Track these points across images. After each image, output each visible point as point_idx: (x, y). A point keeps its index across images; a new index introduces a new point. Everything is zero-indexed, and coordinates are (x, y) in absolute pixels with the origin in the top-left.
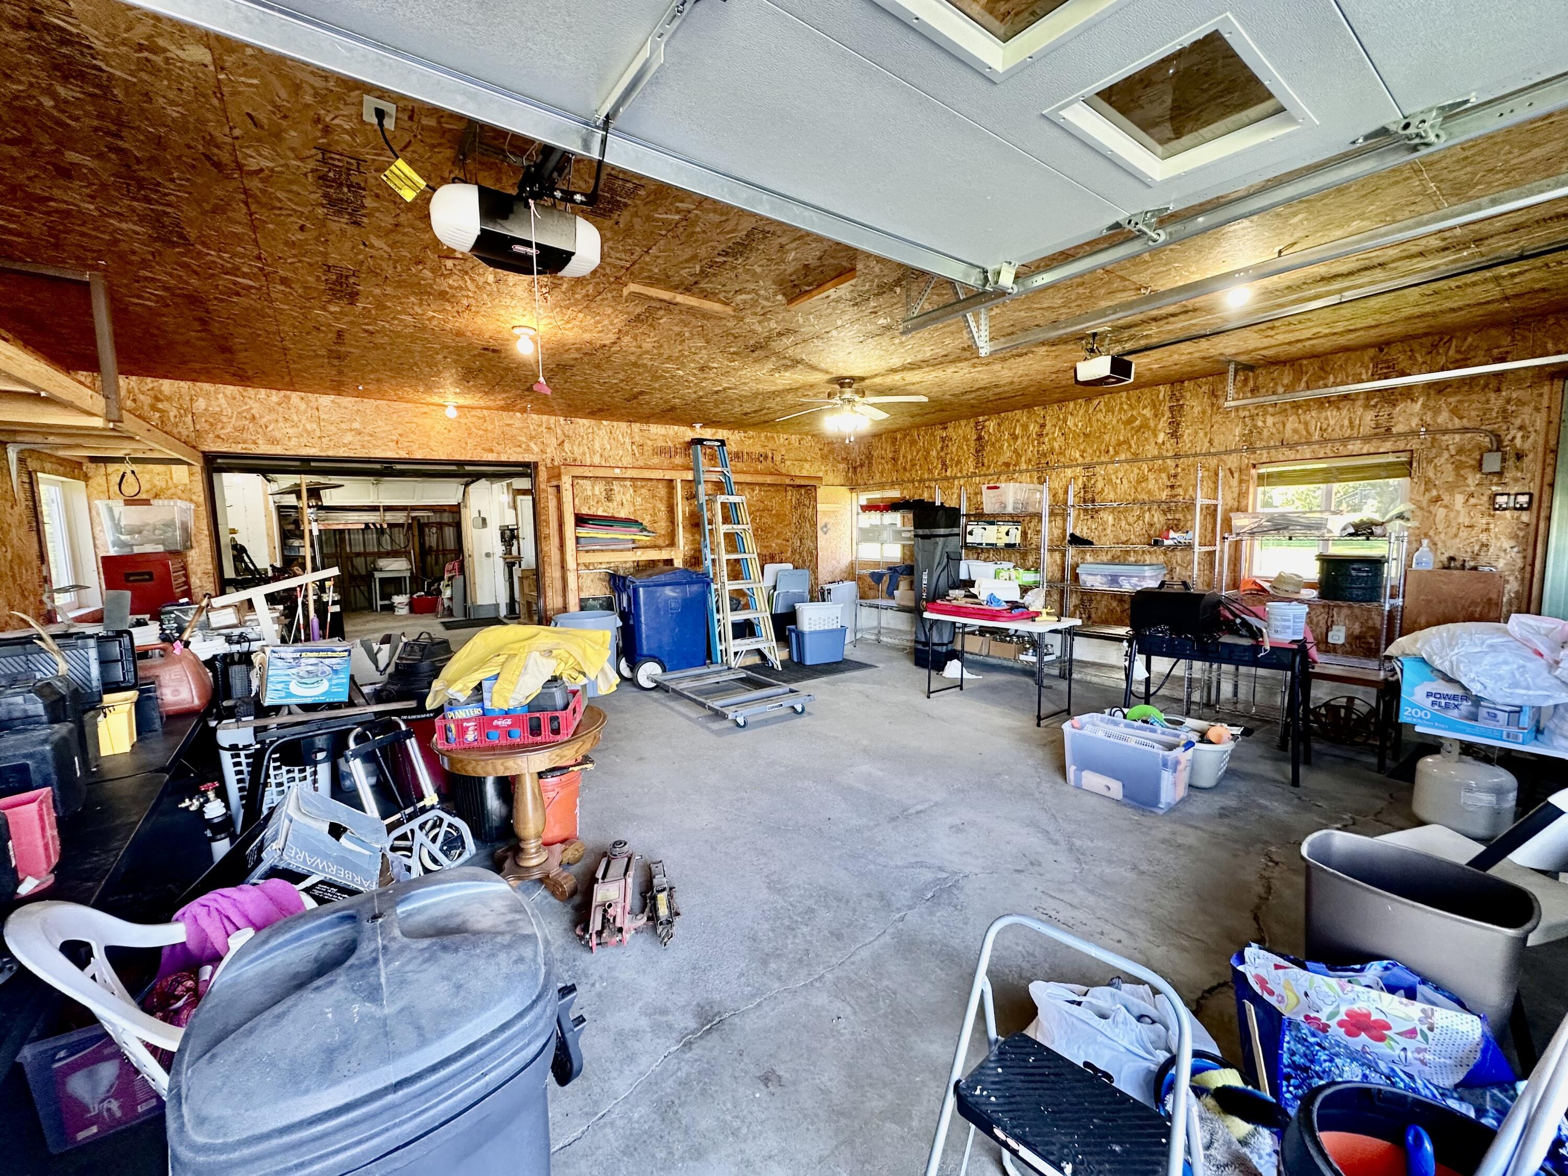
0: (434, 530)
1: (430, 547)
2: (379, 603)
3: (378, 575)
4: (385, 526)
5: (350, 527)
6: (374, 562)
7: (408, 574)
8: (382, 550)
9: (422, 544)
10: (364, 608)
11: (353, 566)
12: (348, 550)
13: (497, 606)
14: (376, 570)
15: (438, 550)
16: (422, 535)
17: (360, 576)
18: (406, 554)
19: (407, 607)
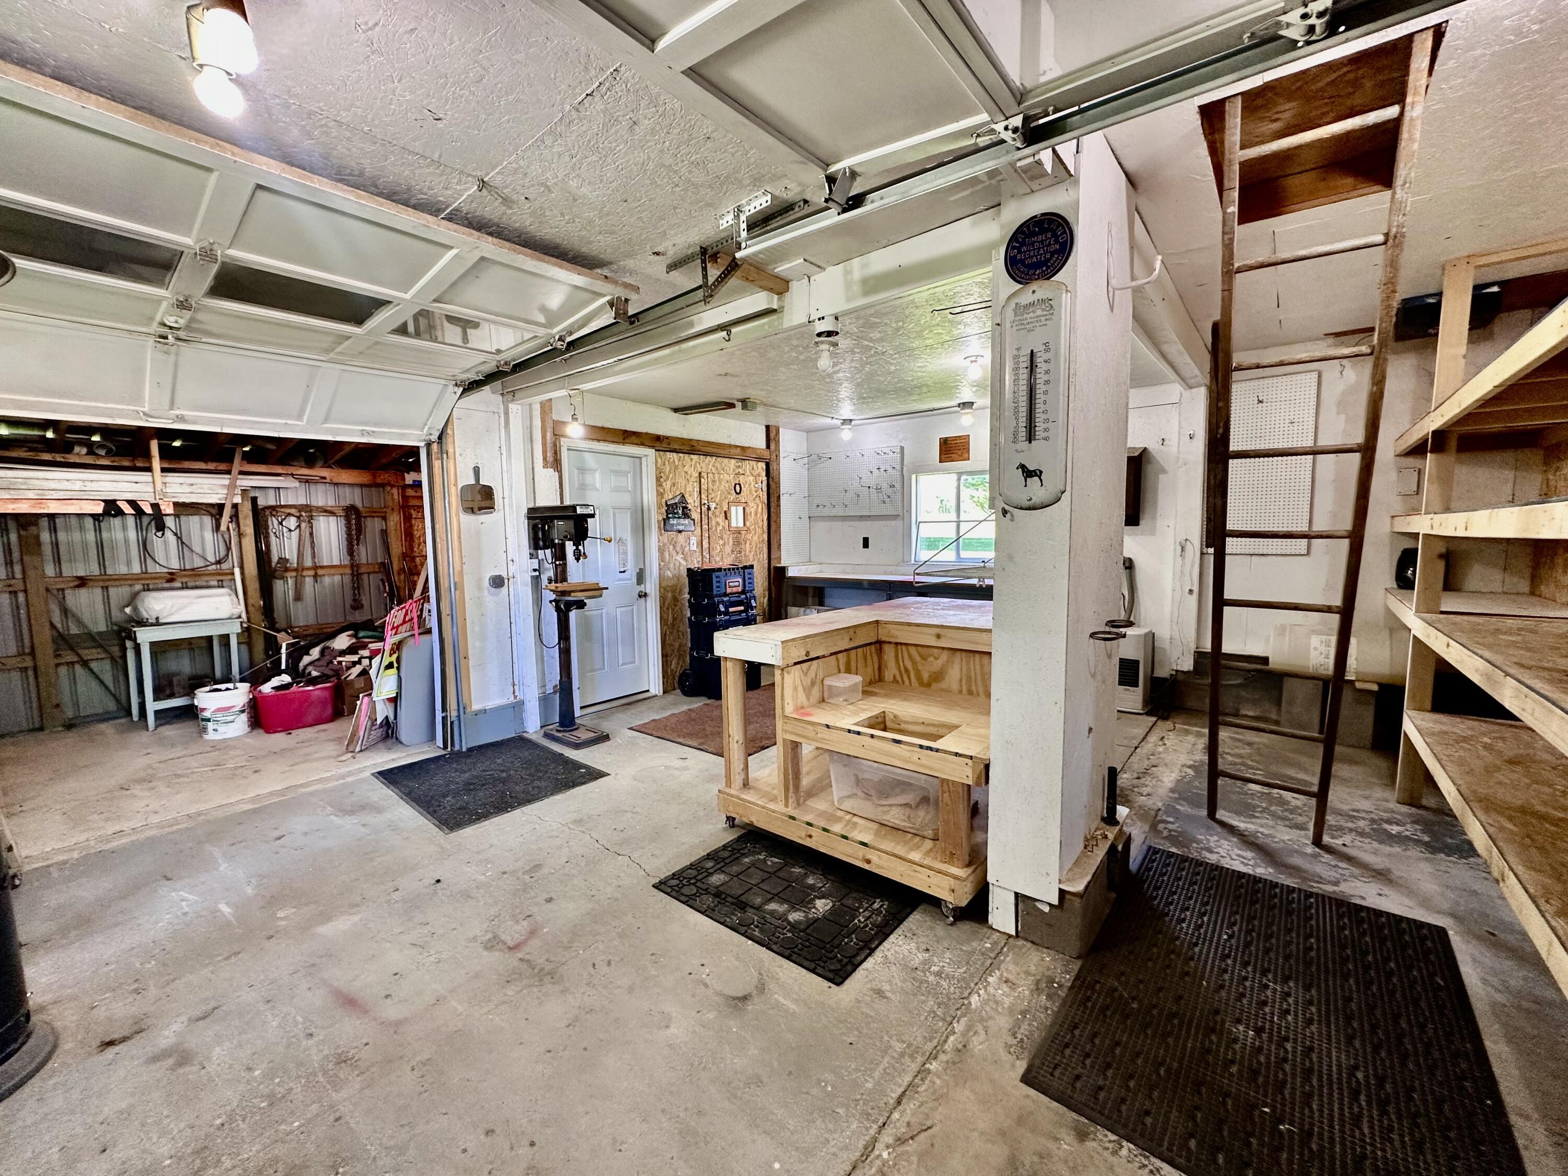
0: (292, 522)
1: (283, 561)
2: (152, 706)
3: (145, 636)
4: (167, 509)
5: (53, 508)
6: (133, 600)
7: (234, 629)
8: (152, 568)
9: (263, 557)
10: (104, 717)
11: (65, 611)
12: (50, 570)
13: (518, 707)
14: (142, 623)
15: (300, 569)
16: (261, 531)
17: (94, 639)
18: (222, 579)
19: (244, 717)
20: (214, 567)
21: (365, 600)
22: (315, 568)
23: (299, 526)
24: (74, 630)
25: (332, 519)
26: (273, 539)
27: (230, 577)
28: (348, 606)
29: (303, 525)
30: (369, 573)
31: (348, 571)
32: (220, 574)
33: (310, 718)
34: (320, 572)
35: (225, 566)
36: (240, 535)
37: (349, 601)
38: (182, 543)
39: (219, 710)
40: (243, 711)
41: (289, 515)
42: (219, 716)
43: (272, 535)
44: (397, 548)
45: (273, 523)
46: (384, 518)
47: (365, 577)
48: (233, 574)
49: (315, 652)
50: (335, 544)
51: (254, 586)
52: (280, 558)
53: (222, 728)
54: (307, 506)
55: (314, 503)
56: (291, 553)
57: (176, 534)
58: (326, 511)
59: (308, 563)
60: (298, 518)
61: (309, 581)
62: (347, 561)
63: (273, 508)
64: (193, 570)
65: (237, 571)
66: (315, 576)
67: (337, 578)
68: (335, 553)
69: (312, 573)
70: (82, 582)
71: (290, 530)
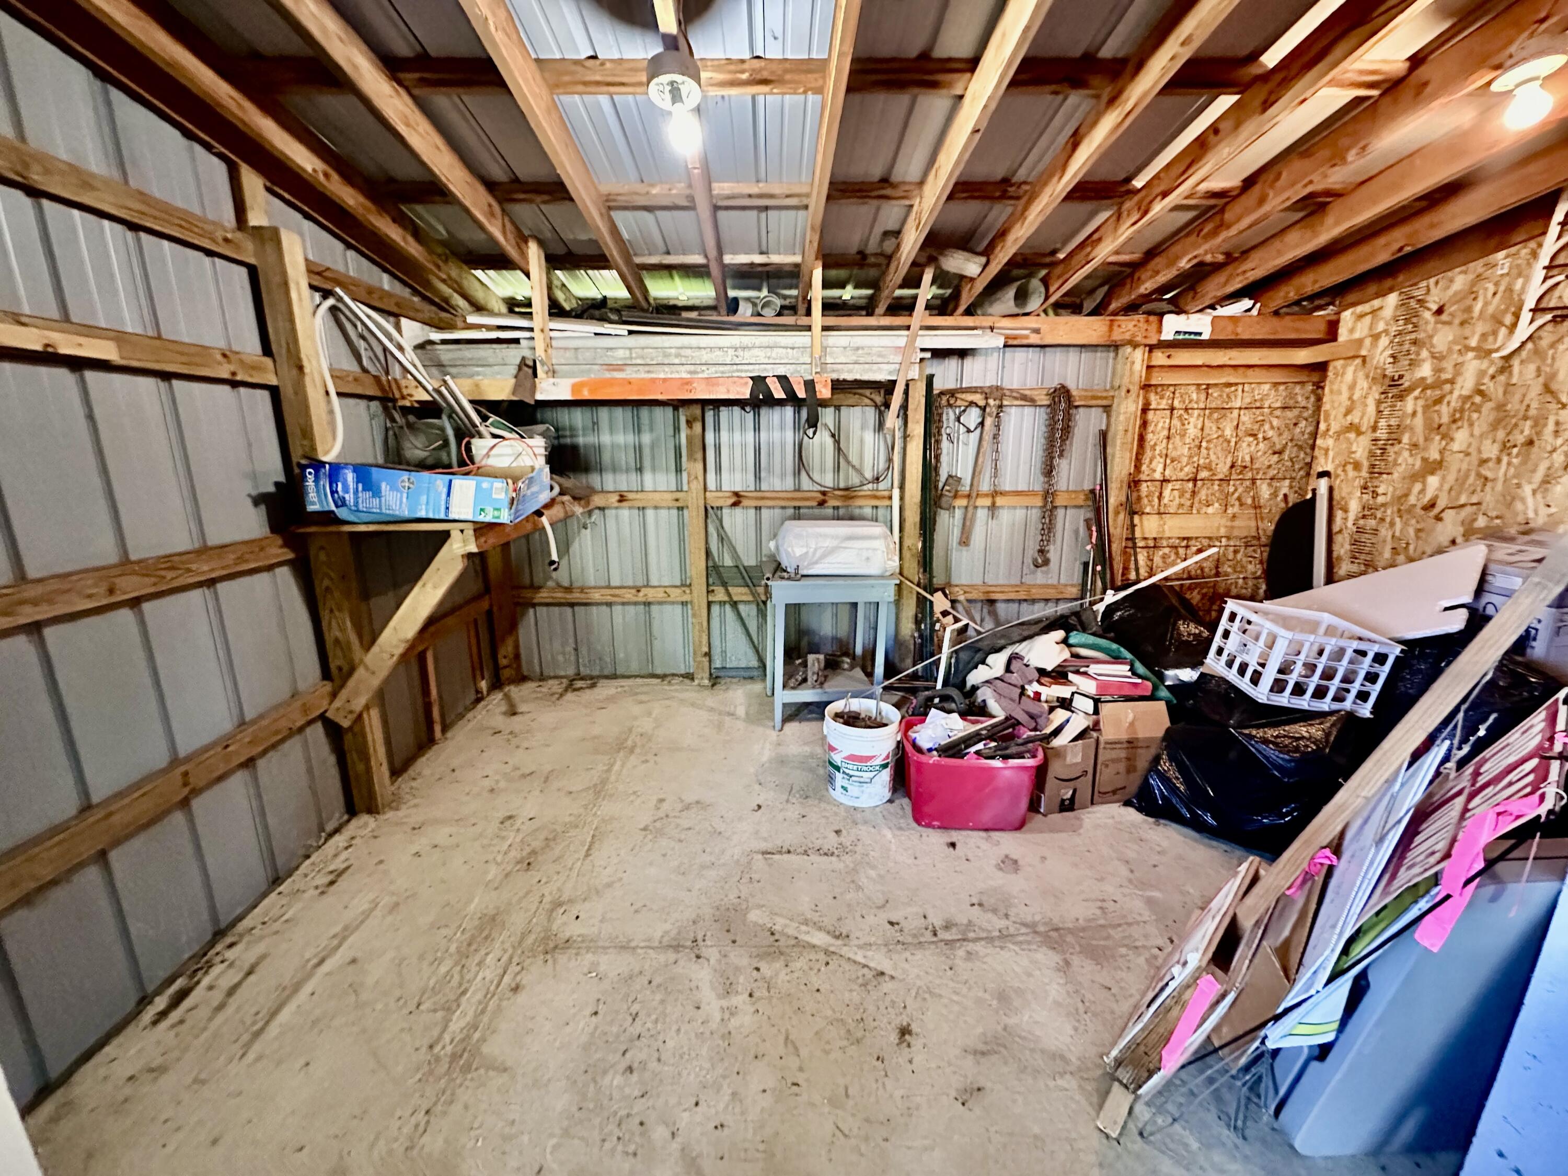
0: (973, 417)
1: (953, 480)
2: (780, 696)
4: (824, 392)
5: (700, 390)
8: (805, 483)
9: (930, 469)
10: (745, 675)
11: (722, 536)
12: (711, 482)
15: (973, 495)
16: (932, 430)
17: (743, 574)
18: (878, 506)
19: (886, 775)
20: (870, 486)
21: (1053, 555)
22: (995, 494)
23: (982, 424)
24: (728, 562)
25: (1028, 411)
26: (945, 444)
27: (887, 503)
28: (1028, 561)
29: (989, 421)
30: (1066, 507)
31: (1039, 502)
32: (876, 497)
33: (986, 817)
34: (1000, 501)
35: (882, 486)
36: (905, 437)
37: (1032, 551)
38: (839, 449)
39: (852, 758)
40: (885, 766)
41: (972, 404)
42: (851, 768)
43: (945, 437)
44: (1121, 465)
45: (949, 416)
46: (1107, 409)
47: (1060, 513)
48: (890, 498)
49: (997, 662)
50: (1024, 455)
51: (913, 516)
52: (950, 476)
53: (854, 789)
54: (998, 388)
55: (1007, 385)
56: (964, 471)
57: (833, 436)
58: (1024, 398)
59: (985, 486)
60: (983, 409)
61: (982, 514)
62: (1038, 484)
63: (952, 393)
64: (847, 489)
65: (896, 493)
66: (993, 508)
67: (1020, 514)
68: (1024, 468)
69: (988, 502)
70: (738, 499)
71: (969, 431)
